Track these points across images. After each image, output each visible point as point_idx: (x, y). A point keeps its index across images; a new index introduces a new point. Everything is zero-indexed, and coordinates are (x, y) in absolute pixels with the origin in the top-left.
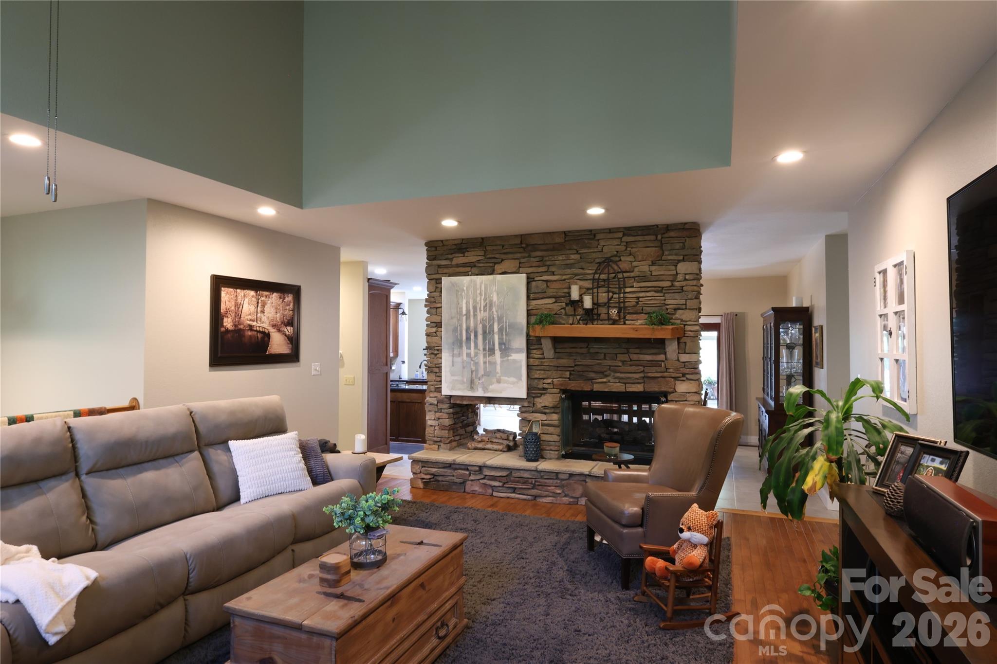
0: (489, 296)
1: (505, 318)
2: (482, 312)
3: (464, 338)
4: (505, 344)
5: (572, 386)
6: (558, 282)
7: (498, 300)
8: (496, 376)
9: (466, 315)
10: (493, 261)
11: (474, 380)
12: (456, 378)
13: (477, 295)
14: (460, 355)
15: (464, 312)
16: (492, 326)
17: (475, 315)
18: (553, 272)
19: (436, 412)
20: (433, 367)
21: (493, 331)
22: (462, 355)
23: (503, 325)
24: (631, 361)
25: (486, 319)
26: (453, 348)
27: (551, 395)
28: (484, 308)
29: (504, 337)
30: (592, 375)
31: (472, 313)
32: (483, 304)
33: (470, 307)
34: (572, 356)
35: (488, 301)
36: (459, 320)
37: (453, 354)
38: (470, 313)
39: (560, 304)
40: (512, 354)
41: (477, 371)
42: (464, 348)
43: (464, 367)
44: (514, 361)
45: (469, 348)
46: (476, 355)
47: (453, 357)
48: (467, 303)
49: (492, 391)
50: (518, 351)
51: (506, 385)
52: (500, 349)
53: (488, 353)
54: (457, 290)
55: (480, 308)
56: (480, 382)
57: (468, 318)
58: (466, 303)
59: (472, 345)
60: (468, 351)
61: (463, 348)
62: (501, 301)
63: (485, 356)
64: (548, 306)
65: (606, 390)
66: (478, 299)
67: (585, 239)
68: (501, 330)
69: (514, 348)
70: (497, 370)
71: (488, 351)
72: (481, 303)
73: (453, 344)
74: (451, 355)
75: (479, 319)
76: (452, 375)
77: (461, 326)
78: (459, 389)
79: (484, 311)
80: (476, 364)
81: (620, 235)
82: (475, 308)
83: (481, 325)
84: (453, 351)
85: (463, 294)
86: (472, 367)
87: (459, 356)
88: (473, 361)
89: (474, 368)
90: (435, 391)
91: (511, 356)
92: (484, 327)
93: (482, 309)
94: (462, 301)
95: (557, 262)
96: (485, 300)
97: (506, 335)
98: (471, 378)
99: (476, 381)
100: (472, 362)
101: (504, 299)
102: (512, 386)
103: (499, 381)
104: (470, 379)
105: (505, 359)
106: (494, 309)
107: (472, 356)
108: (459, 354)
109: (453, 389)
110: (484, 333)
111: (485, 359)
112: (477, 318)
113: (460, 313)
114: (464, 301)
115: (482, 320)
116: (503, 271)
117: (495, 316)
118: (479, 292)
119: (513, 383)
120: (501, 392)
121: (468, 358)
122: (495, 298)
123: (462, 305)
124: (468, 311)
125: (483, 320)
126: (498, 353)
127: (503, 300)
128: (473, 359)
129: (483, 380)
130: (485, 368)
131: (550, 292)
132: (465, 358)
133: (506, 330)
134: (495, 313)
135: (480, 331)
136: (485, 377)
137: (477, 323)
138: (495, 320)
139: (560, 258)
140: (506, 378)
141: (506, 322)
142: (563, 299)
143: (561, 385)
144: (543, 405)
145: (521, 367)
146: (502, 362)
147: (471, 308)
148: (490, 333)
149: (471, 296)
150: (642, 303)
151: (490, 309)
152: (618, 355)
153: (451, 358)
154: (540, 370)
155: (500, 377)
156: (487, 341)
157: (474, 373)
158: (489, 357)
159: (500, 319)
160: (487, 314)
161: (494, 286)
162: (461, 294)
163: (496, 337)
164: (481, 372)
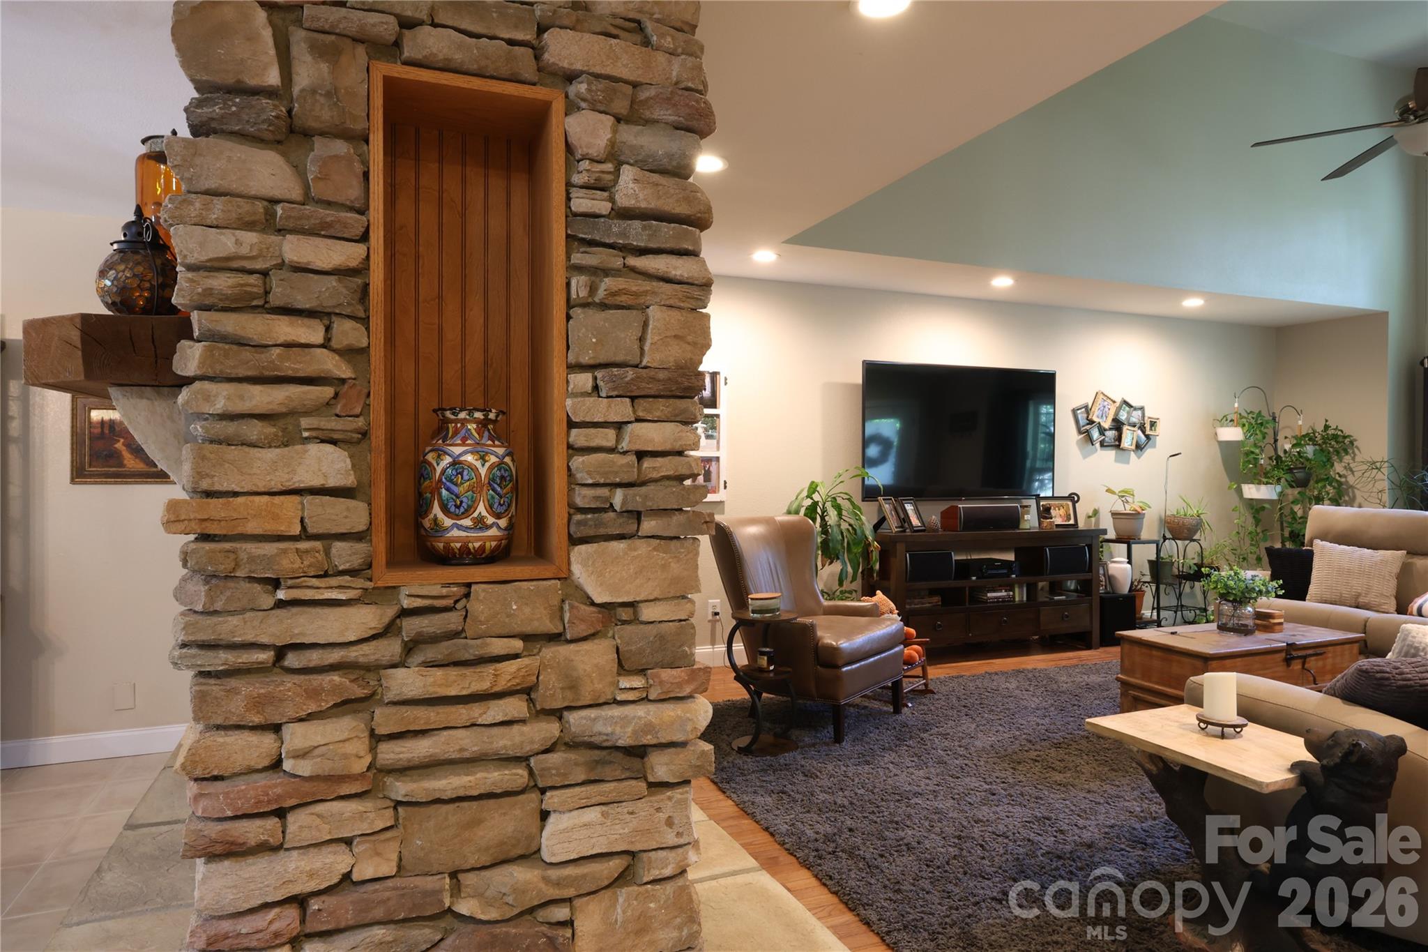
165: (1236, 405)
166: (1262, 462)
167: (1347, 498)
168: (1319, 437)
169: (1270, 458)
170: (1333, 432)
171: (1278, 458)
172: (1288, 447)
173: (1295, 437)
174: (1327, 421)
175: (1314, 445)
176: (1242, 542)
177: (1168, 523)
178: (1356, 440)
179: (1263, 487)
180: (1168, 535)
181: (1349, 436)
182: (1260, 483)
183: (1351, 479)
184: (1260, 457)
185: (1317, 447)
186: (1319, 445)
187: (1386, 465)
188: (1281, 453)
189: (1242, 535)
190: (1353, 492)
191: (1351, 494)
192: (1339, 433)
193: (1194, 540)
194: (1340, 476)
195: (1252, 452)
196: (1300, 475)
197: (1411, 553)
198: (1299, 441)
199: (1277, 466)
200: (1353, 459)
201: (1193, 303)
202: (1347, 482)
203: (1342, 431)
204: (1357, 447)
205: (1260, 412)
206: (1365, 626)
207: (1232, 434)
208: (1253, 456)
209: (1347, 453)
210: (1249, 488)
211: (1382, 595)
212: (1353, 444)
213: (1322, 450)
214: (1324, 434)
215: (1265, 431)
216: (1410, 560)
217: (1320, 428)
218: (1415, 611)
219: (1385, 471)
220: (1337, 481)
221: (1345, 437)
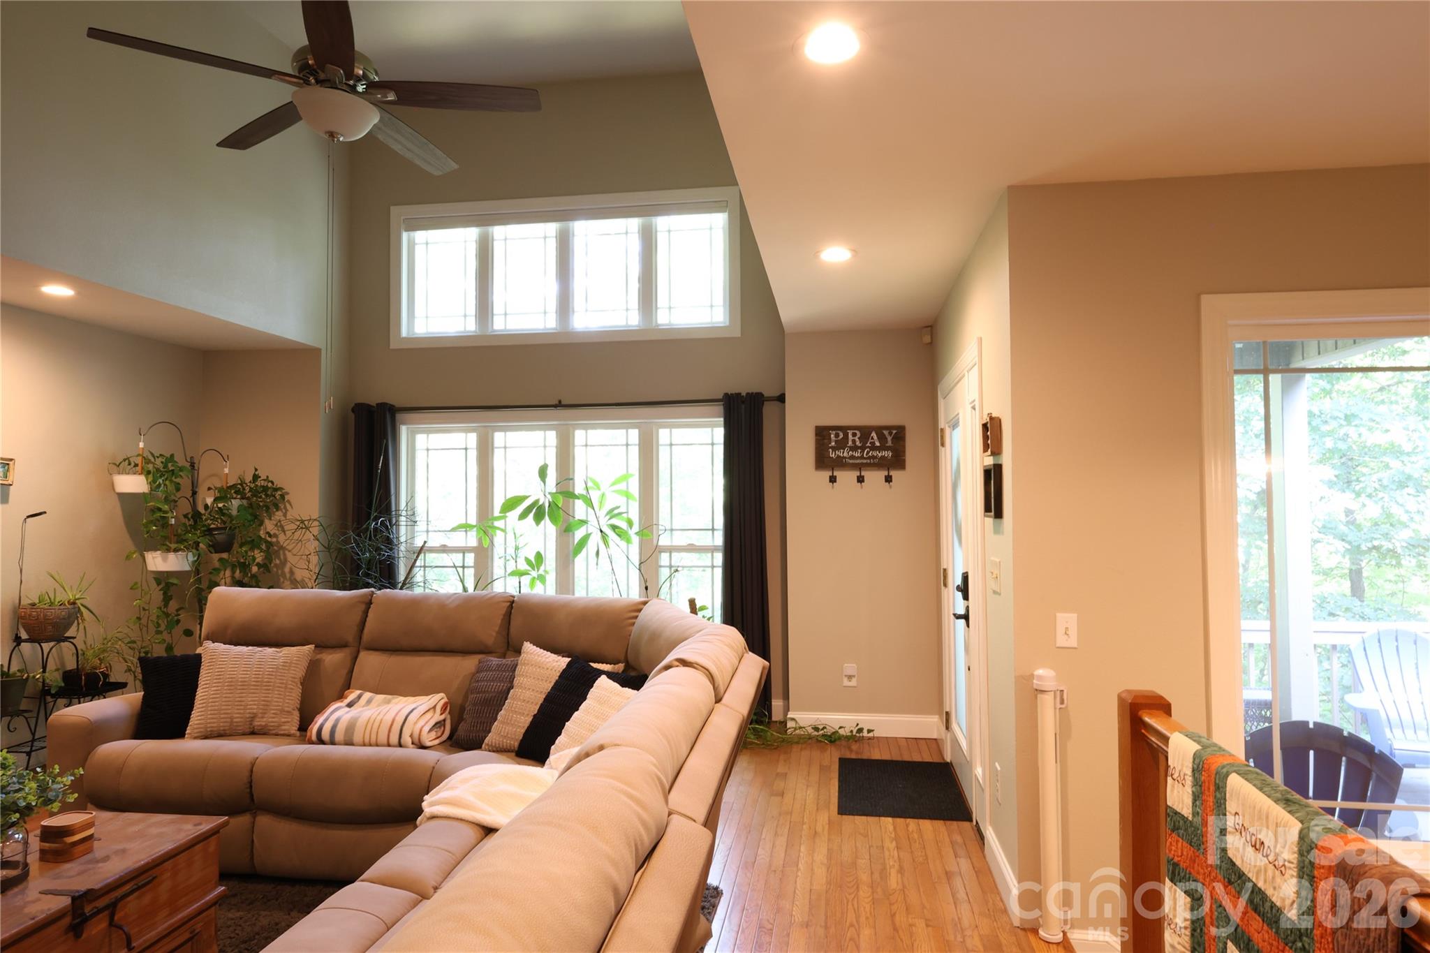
165: (141, 445)
166: (173, 521)
167: (278, 562)
168: (247, 489)
169: (186, 516)
170: (263, 483)
171: (196, 516)
172: (209, 501)
173: (220, 490)
174: (256, 470)
175: (242, 498)
176: (145, 629)
177: (22, 618)
178: (287, 493)
179: (172, 556)
180: (24, 635)
181: (281, 489)
182: (168, 550)
183: (282, 538)
184: (169, 515)
185: (245, 502)
186: (248, 498)
187: (316, 523)
188: (201, 509)
189: (144, 621)
190: (285, 554)
191: (282, 557)
192: (270, 485)
193: (66, 639)
194: (270, 536)
195: (160, 510)
196: (220, 537)
197: (321, 647)
198: (224, 494)
199: (194, 527)
200: (285, 515)
201: (57, 291)
202: (278, 542)
203: (272, 483)
204: (288, 501)
205: (172, 456)
206: (252, 771)
207: (133, 483)
208: (158, 514)
209: (278, 509)
210: (153, 558)
211: (282, 711)
212: (284, 499)
213: (251, 505)
214: (252, 485)
215: (178, 480)
216: (318, 656)
217: (249, 478)
218: (314, 738)
219: (315, 531)
220: (266, 542)
221: (276, 490)
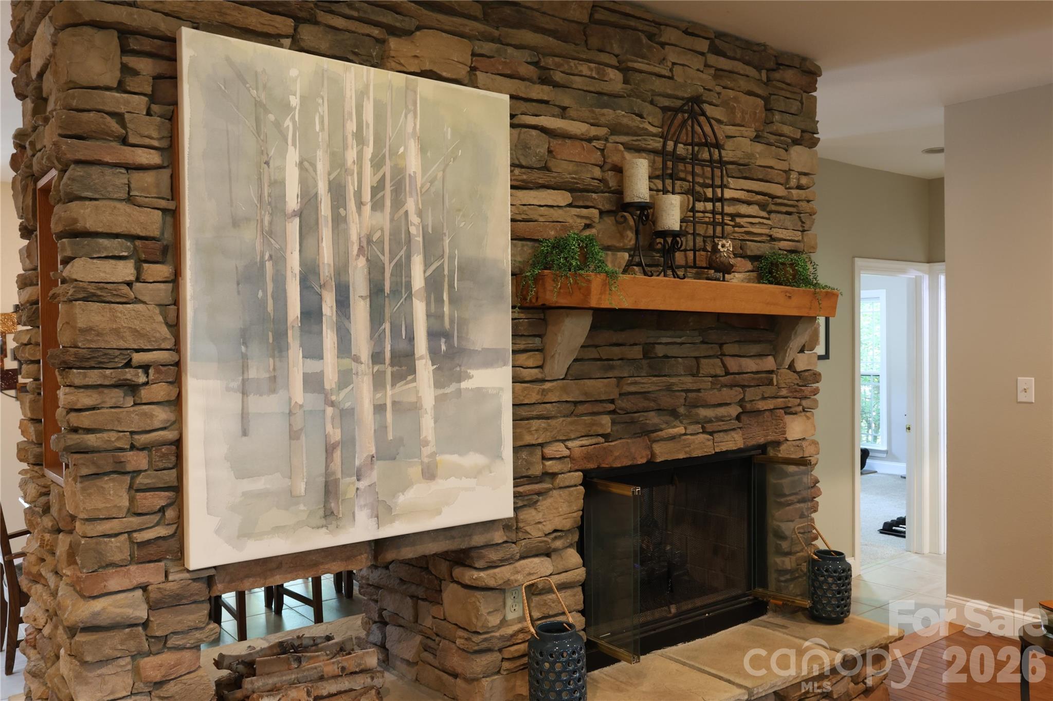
0: (393, 153)
1: (447, 241)
2: (367, 209)
3: (294, 310)
4: (447, 336)
5: (616, 458)
6: (577, 143)
7: (425, 170)
8: (420, 457)
9: (300, 214)
10: (388, 18)
11: (336, 481)
12: (259, 484)
13: (344, 139)
14: (275, 383)
15: (292, 202)
16: (402, 268)
17: (339, 221)
18: (565, 109)
19: (136, 656)
20: (122, 449)
21: (409, 286)
22: (287, 386)
23: (441, 267)
24: (727, 373)
25: (381, 241)
26: (244, 357)
27: (561, 492)
28: (373, 196)
29: (446, 309)
30: (653, 419)
31: (325, 209)
32: (369, 180)
33: (316, 186)
34: (612, 368)
35: (387, 169)
36: (270, 234)
37: (244, 381)
38: (317, 209)
39: (584, 212)
40: (472, 372)
41: (349, 442)
42: (295, 352)
43: (294, 435)
44: (480, 394)
45: (314, 352)
46: (345, 378)
47: (244, 393)
48: (306, 166)
49: (413, 512)
50: (490, 359)
51: (453, 482)
52: (434, 353)
53: (389, 370)
54: (258, 104)
55: (358, 194)
56: (362, 484)
57: (308, 228)
58: (301, 165)
59: (329, 339)
60: (313, 366)
61: (291, 353)
62: (435, 178)
63: (378, 382)
64: (556, 214)
65: (681, 456)
66: (351, 155)
67: (642, 31)
68: (434, 284)
69: (478, 347)
70: (424, 434)
71: (392, 364)
72: (360, 174)
73: (244, 337)
74: (236, 384)
75: (354, 237)
76: (241, 474)
77: (279, 259)
78: (278, 530)
79: (374, 208)
80: (347, 415)
81: (704, 45)
82: (337, 192)
83: (362, 262)
84: (244, 368)
85: (288, 123)
86: (329, 428)
87: (273, 391)
88: (332, 404)
89: (336, 435)
90: (133, 560)
91: (470, 377)
92: (375, 269)
93: (367, 196)
94: (283, 154)
95: (577, 78)
96: (377, 163)
97: (451, 301)
98: (328, 473)
99: (348, 485)
100: (330, 410)
101: (444, 171)
102: (471, 482)
103: (429, 474)
104: (322, 480)
105: (448, 390)
106: (411, 205)
107: (327, 386)
108: (273, 379)
109: (246, 533)
110: (376, 291)
111: (378, 395)
112: (346, 232)
113: (276, 204)
114: (293, 156)
115: (368, 243)
116: (427, 67)
117: (413, 230)
118: (352, 126)
119: (477, 473)
120: (439, 512)
121: (310, 396)
122: (413, 164)
123: (282, 169)
124: (309, 200)
125: (369, 241)
126: (425, 368)
127: (440, 174)
128: (334, 398)
129: (373, 476)
130: (381, 430)
131: (563, 169)
132: (298, 394)
133: (451, 286)
134: (414, 219)
135: (359, 285)
136: (379, 465)
137: (347, 253)
138: (414, 248)
139: (584, 69)
140: (454, 458)
141: (451, 258)
142: (594, 195)
143: (588, 457)
144: (549, 528)
145: (498, 414)
146: (438, 399)
147: (322, 188)
148: (395, 292)
149: (323, 137)
150: (743, 230)
151: (398, 203)
152: (703, 361)
153: (233, 403)
154: (539, 417)
155: (433, 455)
156: (387, 326)
157: (337, 455)
158: (393, 385)
159: (431, 243)
160: (384, 220)
161: (410, 116)
162: (278, 125)
163: (419, 309)
164: (366, 446)
